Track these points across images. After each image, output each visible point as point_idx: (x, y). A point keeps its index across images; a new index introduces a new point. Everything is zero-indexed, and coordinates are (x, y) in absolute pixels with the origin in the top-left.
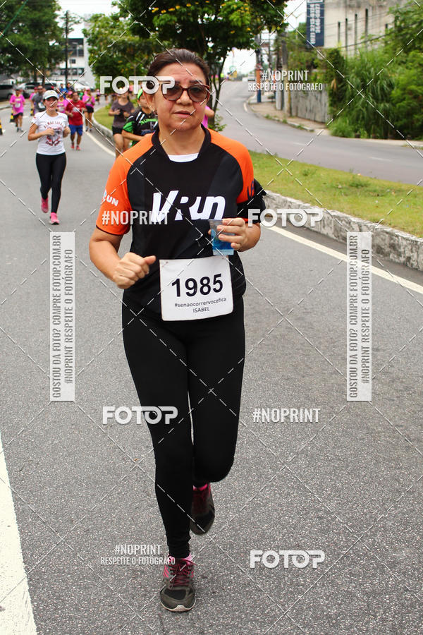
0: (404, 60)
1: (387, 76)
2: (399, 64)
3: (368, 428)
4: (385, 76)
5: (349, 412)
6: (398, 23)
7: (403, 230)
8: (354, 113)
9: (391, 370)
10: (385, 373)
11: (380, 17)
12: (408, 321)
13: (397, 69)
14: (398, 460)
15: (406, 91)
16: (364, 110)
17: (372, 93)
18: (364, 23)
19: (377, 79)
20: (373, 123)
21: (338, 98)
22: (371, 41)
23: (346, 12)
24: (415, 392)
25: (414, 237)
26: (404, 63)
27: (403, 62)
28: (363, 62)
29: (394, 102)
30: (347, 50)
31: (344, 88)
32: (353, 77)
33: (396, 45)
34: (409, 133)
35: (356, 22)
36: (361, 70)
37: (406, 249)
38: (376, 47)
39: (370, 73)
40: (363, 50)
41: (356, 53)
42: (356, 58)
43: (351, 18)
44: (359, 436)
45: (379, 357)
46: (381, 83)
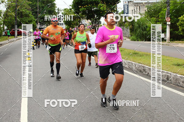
1: (146, 24)
6: (148, 10)
7: (147, 65)
11: (144, 8)
17: (141, 29)
18: (139, 10)
19: (143, 25)
20: (142, 37)
21: (132, 30)
31: (134, 27)
32: (136, 24)
33: (148, 16)
43: (135, 9)
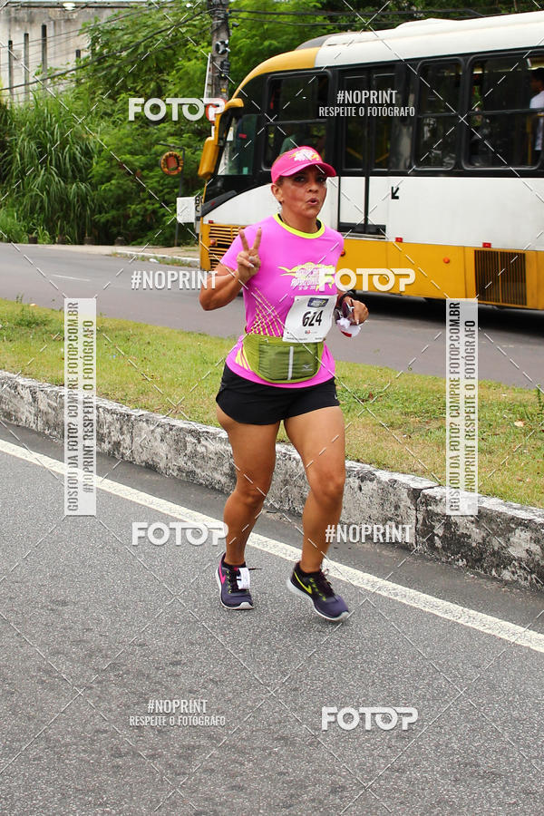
0: (109, 111)
1: (81, 138)
2: (102, 118)
3: (48, 740)
4: (78, 138)
5: (15, 713)
6: (98, 48)
7: (108, 396)
8: (26, 200)
9: (88, 635)
10: (78, 642)
11: (68, 39)
12: (115, 551)
13: (98, 125)
14: (99, 790)
15: (114, 163)
16: (44, 196)
17: (56, 167)
18: (39, 48)
19: (64, 144)
20: (59, 218)
22: (54, 77)
23: (10, 30)
24: (128, 672)
25: (125, 408)
26: (110, 115)
27: (106, 114)
28: (39, 114)
29: (94, 181)
30: (12, 93)
31: (9, 158)
32: (23, 140)
33: (95, 85)
34: (119, 234)
35: (26, 47)
36: (37, 128)
37: (112, 428)
38: (61, 88)
39: (52, 134)
40: (41, 93)
41: (27, 100)
42: (28, 108)
43: (18, 39)
44: (32, 754)
45: (66, 616)
46: (70, 148)
